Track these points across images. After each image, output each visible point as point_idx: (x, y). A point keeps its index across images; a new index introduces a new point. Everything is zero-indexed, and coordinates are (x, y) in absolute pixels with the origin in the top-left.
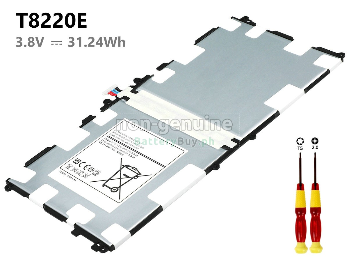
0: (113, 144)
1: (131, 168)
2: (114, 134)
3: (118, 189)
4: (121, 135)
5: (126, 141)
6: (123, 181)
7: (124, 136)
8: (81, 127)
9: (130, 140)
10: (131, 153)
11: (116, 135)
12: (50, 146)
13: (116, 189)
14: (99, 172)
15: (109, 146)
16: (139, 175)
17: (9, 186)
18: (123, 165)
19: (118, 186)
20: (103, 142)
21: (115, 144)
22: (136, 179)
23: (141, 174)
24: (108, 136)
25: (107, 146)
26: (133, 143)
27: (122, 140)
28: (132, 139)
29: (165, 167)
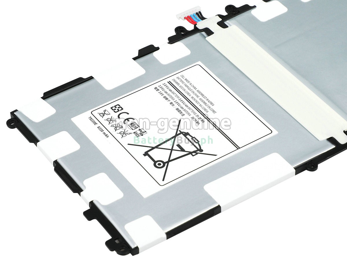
0: (173, 96)
1: (190, 138)
2: (178, 81)
3: (165, 164)
4: (188, 84)
5: (192, 95)
6: (175, 154)
7: (192, 88)
8: (135, 59)
9: (199, 95)
10: (197, 115)
11: (181, 84)
12: (85, 77)
13: (162, 164)
14: (144, 132)
15: (168, 97)
16: (198, 152)
17: (13, 121)
18: (180, 131)
19: (166, 160)
20: (161, 90)
21: (176, 97)
22: (193, 156)
23: (202, 151)
24: (170, 83)
25: (165, 97)
26: (202, 101)
27: (188, 94)
28: (202, 95)
29: (240, 148)
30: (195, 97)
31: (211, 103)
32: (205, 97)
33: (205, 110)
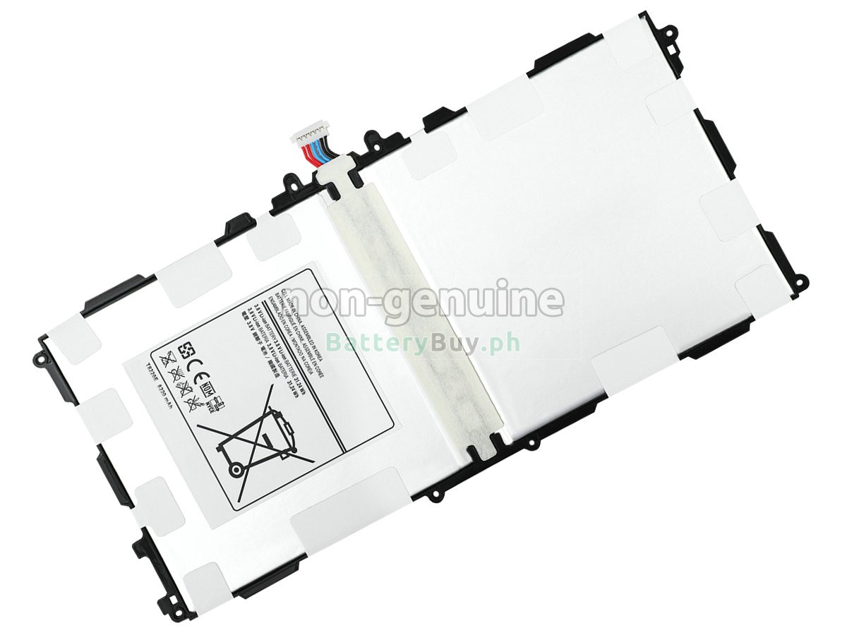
0: (267, 333)
1: (282, 424)
2: (277, 301)
3: (244, 471)
5: (294, 334)
7: (295, 320)
9: (304, 336)
10: (296, 377)
11: (281, 308)
13: (240, 471)
14: (220, 405)
15: (259, 334)
16: (291, 452)
18: (269, 407)
19: (245, 463)
20: (251, 318)
21: (271, 337)
22: (283, 459)
23: (296, 451)
25: (255, 334)
26: (307, 350)
27: (289, 331)
28: (309, 337)
29: (346, 452)
30: (298, 339)
31: (319, 356)
32: (311, 342)
33: (309, 368)
